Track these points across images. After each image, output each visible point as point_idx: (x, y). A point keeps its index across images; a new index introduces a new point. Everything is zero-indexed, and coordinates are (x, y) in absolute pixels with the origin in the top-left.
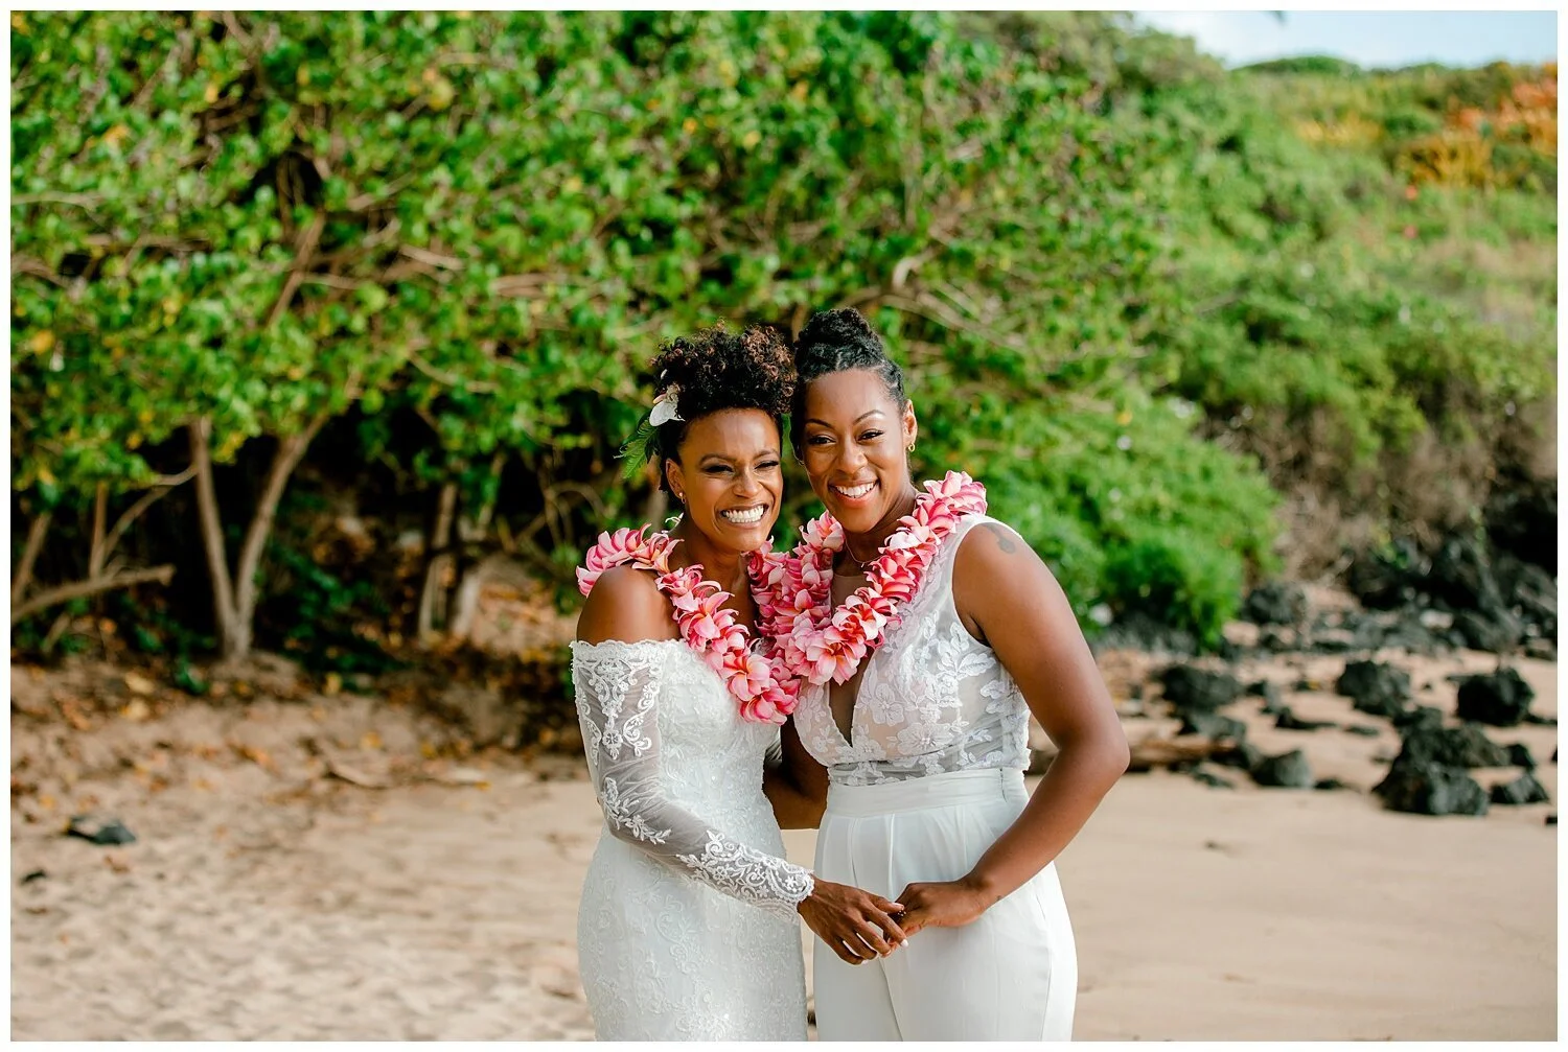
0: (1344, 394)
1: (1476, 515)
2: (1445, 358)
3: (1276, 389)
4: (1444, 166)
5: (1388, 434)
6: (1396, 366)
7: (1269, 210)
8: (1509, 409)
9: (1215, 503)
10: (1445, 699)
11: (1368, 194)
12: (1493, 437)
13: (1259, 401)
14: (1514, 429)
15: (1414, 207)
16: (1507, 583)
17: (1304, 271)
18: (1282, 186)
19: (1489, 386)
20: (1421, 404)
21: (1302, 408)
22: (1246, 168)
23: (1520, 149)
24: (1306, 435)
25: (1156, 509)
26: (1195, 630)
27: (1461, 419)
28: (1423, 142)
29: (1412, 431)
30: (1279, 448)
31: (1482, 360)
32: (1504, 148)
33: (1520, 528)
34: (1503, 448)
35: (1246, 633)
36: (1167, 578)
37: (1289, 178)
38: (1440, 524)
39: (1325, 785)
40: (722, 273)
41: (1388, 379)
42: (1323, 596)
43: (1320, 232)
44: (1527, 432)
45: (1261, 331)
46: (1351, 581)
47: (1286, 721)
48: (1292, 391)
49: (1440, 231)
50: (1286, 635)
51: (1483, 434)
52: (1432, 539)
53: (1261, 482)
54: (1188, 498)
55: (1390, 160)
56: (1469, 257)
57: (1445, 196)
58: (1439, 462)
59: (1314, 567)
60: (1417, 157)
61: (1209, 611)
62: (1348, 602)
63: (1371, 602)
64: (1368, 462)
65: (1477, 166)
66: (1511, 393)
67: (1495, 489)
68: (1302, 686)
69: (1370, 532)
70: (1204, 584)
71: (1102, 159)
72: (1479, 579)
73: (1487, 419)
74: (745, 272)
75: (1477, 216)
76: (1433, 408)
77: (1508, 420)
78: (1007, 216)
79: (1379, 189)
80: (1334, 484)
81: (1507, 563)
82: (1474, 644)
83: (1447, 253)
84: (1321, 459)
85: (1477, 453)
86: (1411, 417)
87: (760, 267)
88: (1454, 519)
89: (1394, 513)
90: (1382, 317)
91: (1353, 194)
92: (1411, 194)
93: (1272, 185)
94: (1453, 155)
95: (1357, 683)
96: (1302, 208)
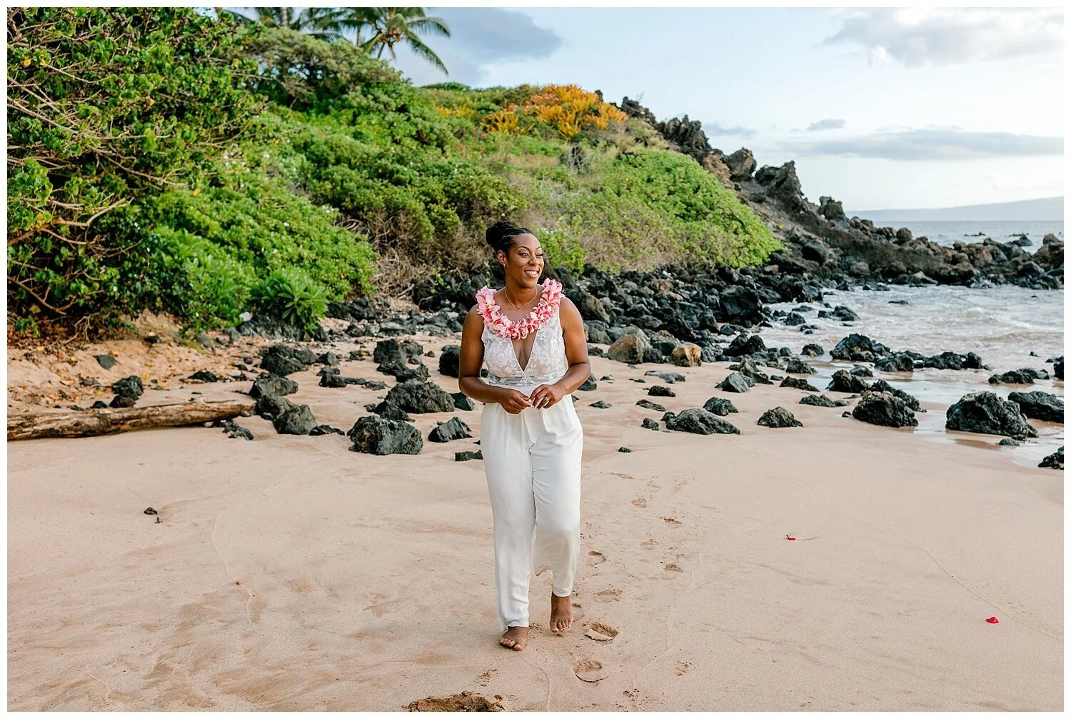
0: (418, 205)
1: (486, 265)
2: (471, 190)
3: (379, 200)
4: (499, 125)
5: (442, 225)
6: (447, 193)
7: (419, 138)
8: (503, 214)
9: (336, 256)
11: (467, 135)
13: (370, 206)
15: (486, 141)
18: (425, 128)
19: (493, 204)
20: (459, 213)
21: (393, 210)
22: (408, 120)
23: (532, 119)
24: (396, 223)
25: (301, 259)
26: (299, 323)
27: (479, 219)
28: (492, 116)
29: (455, 224)
30: (381, 231)
31: (490, 191)
32: (523, 118)
36: (284, 295)
37: (428, 124)
38: (469, 269)
41: (445, 200)
42: (400, 304)
46: (415, 296)
47: (328, 381)
48: (388, 202)
49: (494, 150)
52: (462, 275)
53: (366, 246)
54: (322, 254)
55: (477, 122)
56: (505, 159)
57: (499, 136)
58: (468, 240)
60: (489, 122)
61: (308, 312)
62: (414, 307)
63: (424, 307)
64: (429, 238)
65: (512, 125)
66: (504, 207)
68: (356, 356)
70: (303, 299)
75: (511, 144)
76: (466, 214)
79: (471, 133)
80: (413, 250)
83: (497, 157)
84: (403, 236)
86: (453, 216)
89: (445, 263)
91: (459, 134)
92: (485, 135)
93: (420, 127)
94: (503, 121)
96: (433, 136)
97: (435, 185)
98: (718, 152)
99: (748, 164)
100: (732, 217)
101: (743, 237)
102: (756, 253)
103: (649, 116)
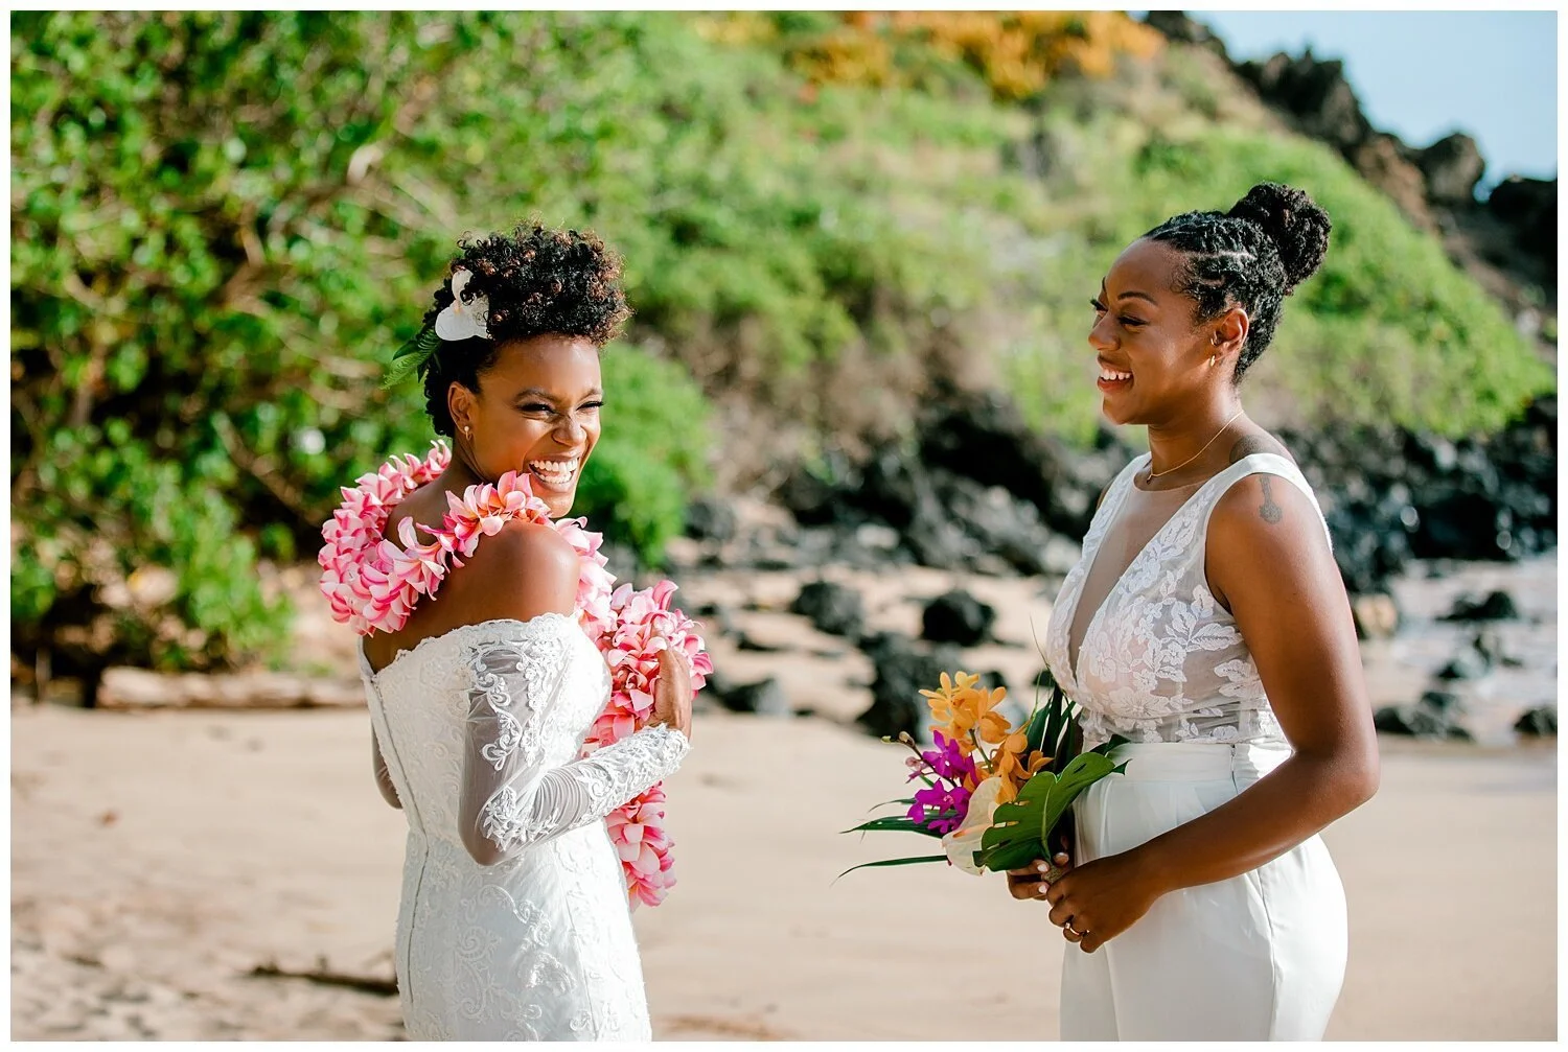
0: (774, 299)
1: (905, 428)
2: (872, 265)
4: (839, 66)
5: (816, 341)
6: (825, 273)
8: (938, 318)
9: (643, 414)
10: (905, 622)
11: (766, 97)
12: (923, 346)
13: (687, 305)
14: (942, 340)
15: (812, 108)
16: (945, 497)
17: (718, 173)
18: (680, 87)
19: (919, 292)
20: (851, 311)
21: (730, 316)
23: (918, 51)
24: (734, 345)
26: (637, 548)
27: (887, 325)
29: (841, 340)
30: (707, 356)
31: (911, 267)
32: (905, 49)
33: (949, 442)
34: (933, 359)
35: (685, 551)
36: (608, 495)
37: (687, 78)
38: (867, 436)
39: (804, 713)
40: (178, 159)
41: (813, 284)
42: (755, 513)
43: (718, 135)
44: (956, 342)
45: (685, 234)
46: (783, 495)
47: (746, 645)
48: (720, 298)
49: (839, 136)
50: (729, 553)
51: (912, 341)
52: (861, 453)
53: (689, 393)
55: (787, 59)
56: (872, 161)
57: (842, 99)
58: (868, 374)
59: (746, 482)
60: (813, 55)
61: (651, 530)
62: (780, 518)
63: (807, 519)
64: (795, 373)
65: (876, 68)
66: (939, 301)
67: (924, 401)
68: (752, 607)
69: (799, 445)
71: (563, 45)
72: (915, 495)
73: (916, 329)
74: (205, 160)
75: (879, 121)
76: (861, 312)
77: (938, 329)
78: (474, 105)
80: (762, 393)
81: (941, 477)
82: (921, 560)
83: (852, 155)
84: (750, 369)
85: (905, 362)
86: (838, 325)
87: (219, 152)
88: (883, 431)
89: (822, 424)
90: (803, 221)
91: (752, 94)
92: (810, 95)
93: (670, 84)
94: (849, 55)
95: (812, 604)
96: (700, 110)
98: (1391, 138)
99: (1467, 168)
100: (1431, 306)
101: (1462, 359)
102: (1489, 396)
103: (1214, 42)
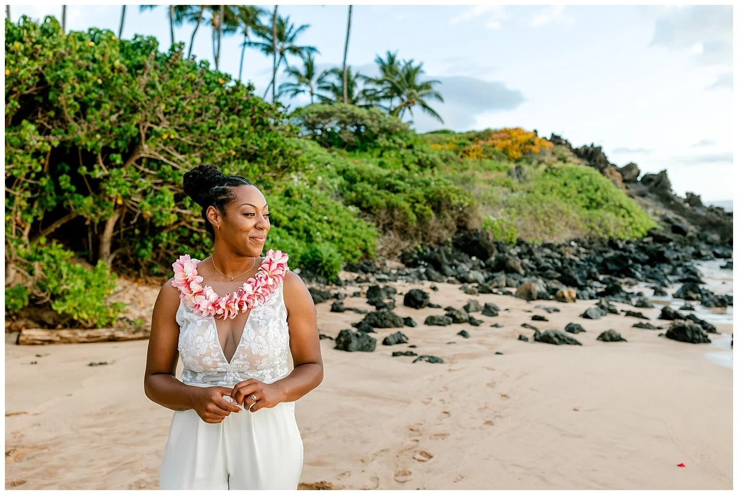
0: (404, 204)
1: (450, 239)
2: (441, 194)
3: (383, 202)
4: (471, 154)
5: (420, 216)
6: (426, 197)
7: (419, 163)
8: (461, 209)
9: (355, 236)
11: (450, 161)
12: (456, 217)
13: (377, 206)
14: (462, 215)
15: (462, 164)
18: (423, 157)
19: (455, 202)
20: (433, 209)
21: (391, 208)
22: (413, 153)
23: (492, 149)
24: (392, 216)
25: (333, 238)
26: (326, 275)
27: (445, 212)
28: (466, 148)
29: (430, 215)
30: (384, 220)
31: (453, 195)
32: (486, 148)
33: (463, 243)
34: (459, 220)
37: (425, 155)
38: (438, 242)
41: (425, 201)
42: (393, 264)
44: (466, 216)
46: (402, 259)
47: (336, 309)
48: (388, 203)
49: (466, 169)
51: (453, 216)
52: (435, 246)
53: (373, 230)
54: (346, 235)
55: (457, 152)
56: (473, 175)
57: (470, 160)
58: (438, 224)
59: (391, 255)
60: (464, 152)
61: (332, 269)
62: (402, 266)
63: (408, 265)
64: (413, 224)
65: (479, 153)
66: (461, 205)
67: (456, 232)
70: (328, 261)
72: (442, 258)
73: (454, 212)
75: (477, 165)
76: (437, 209)
77: (461, 212)
79: (453, 160)
80: (402, 230)
83: (467, 174)
84: (397, 223)
85: (451, 222)
86: (429, 210)
88: (443, 241)
89: (423, 239)
91: (445, 160)
92: (461, 160)
93: (420, 157)
94: (474, 151)
95: (373, 293)
96: (428, 162)
97: (419, 192)
98: (613, 165)
99: (634, 172)
100: (621, 207)
101: (628, 219)
102: (637, 229)
103: (568, 144)
